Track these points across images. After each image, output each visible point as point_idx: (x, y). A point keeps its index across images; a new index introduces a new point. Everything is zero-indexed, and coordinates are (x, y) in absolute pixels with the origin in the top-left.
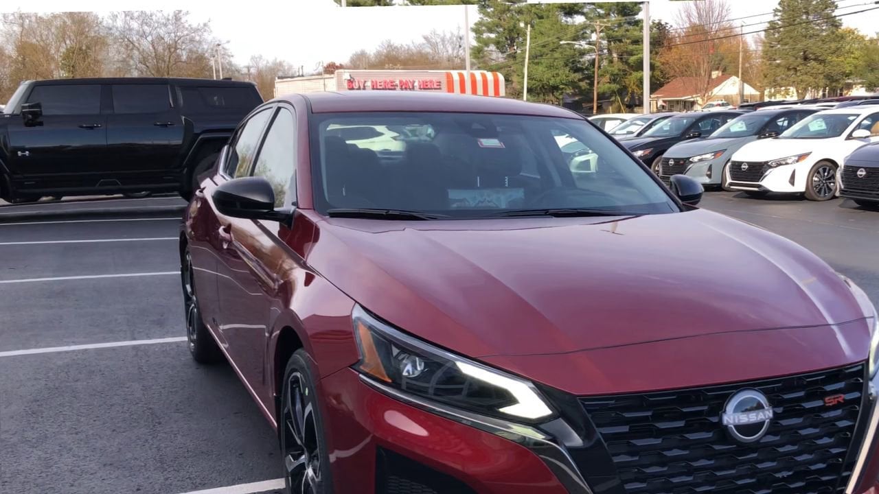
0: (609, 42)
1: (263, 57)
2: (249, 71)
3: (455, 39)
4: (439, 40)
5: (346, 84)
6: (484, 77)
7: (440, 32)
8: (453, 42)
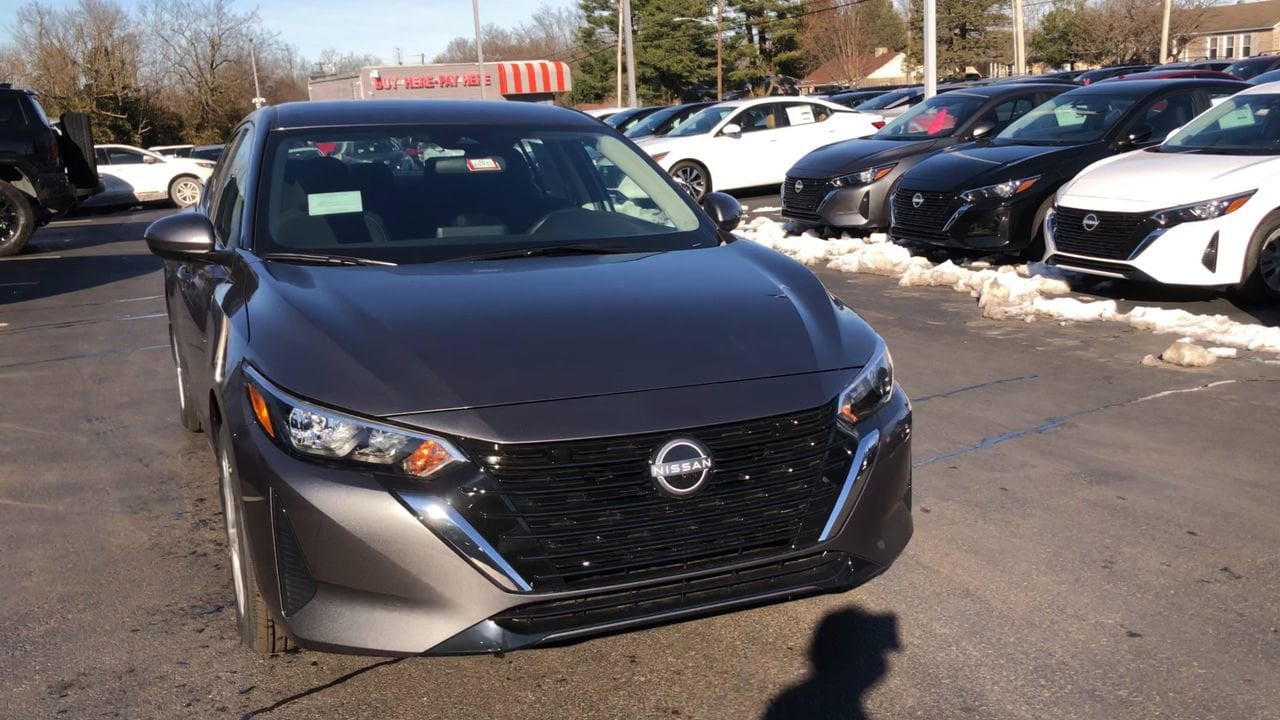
0: (748, 16)
1: (337, 51)
2: (321, 69)
3: (573, 18)
4: (553, 21)
5: (373, 83)
6: (544, 67)
7: (554, 11)
8: (571, 23)
